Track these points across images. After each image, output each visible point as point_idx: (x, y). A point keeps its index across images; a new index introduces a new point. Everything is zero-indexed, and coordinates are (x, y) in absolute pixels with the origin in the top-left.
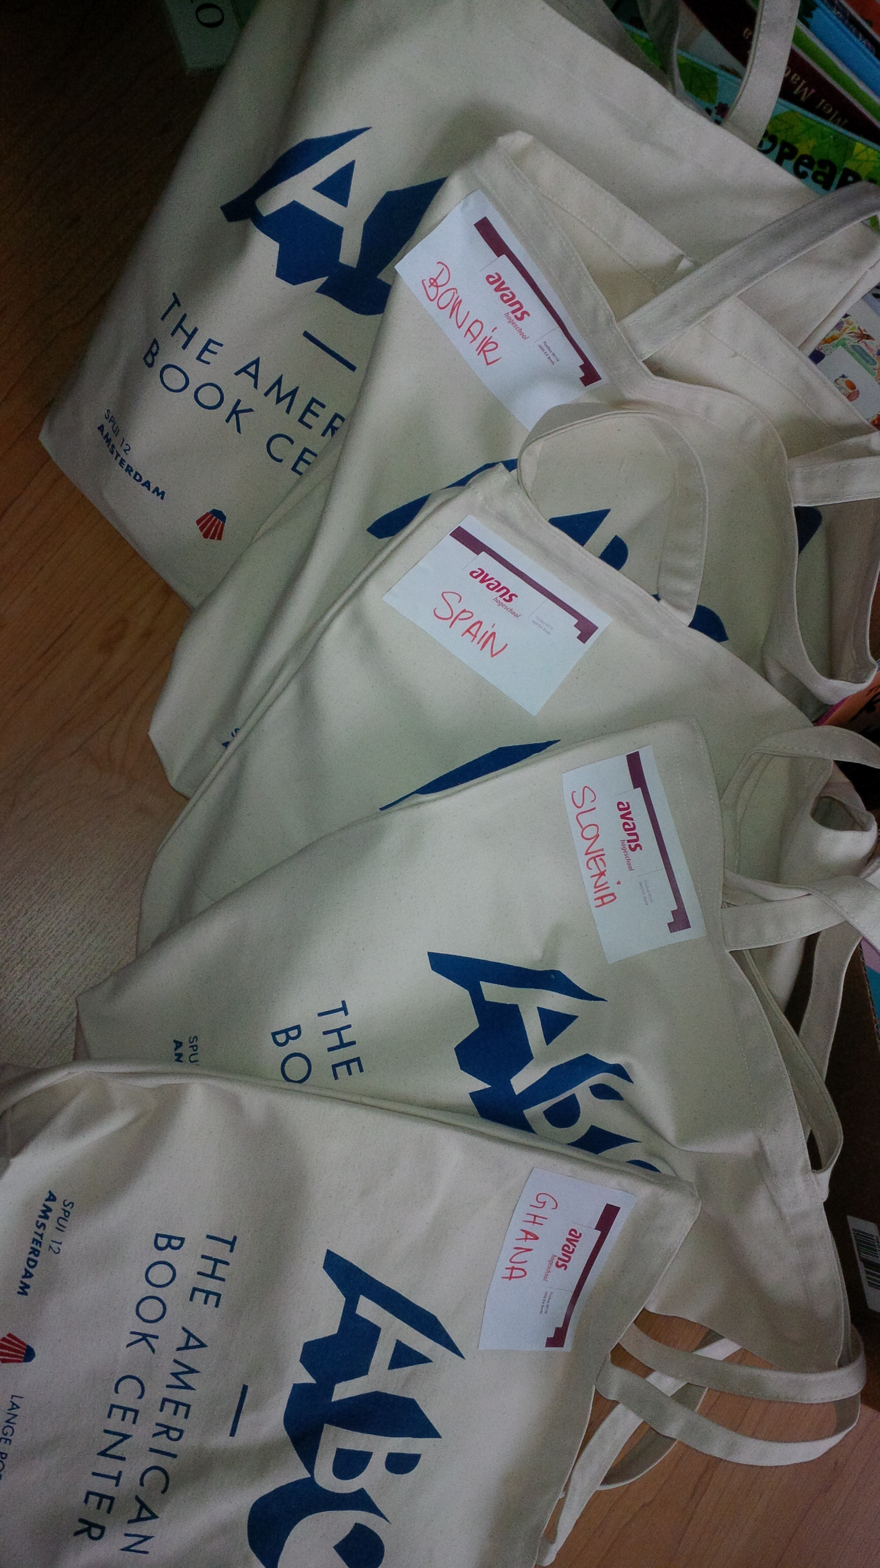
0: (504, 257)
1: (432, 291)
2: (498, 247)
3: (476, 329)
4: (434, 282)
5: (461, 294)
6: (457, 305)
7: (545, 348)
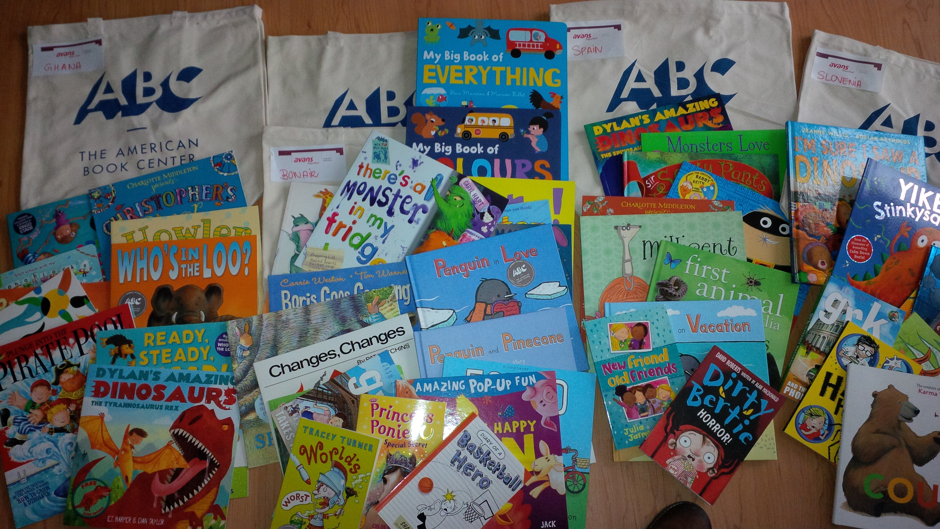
0: (292, 154)
1: (286, 177)
2: (289, 153)
3: (305, 173)
4: (284, 175)
5: (293, 171)
6: (295, 174)
7: (325, 160)
